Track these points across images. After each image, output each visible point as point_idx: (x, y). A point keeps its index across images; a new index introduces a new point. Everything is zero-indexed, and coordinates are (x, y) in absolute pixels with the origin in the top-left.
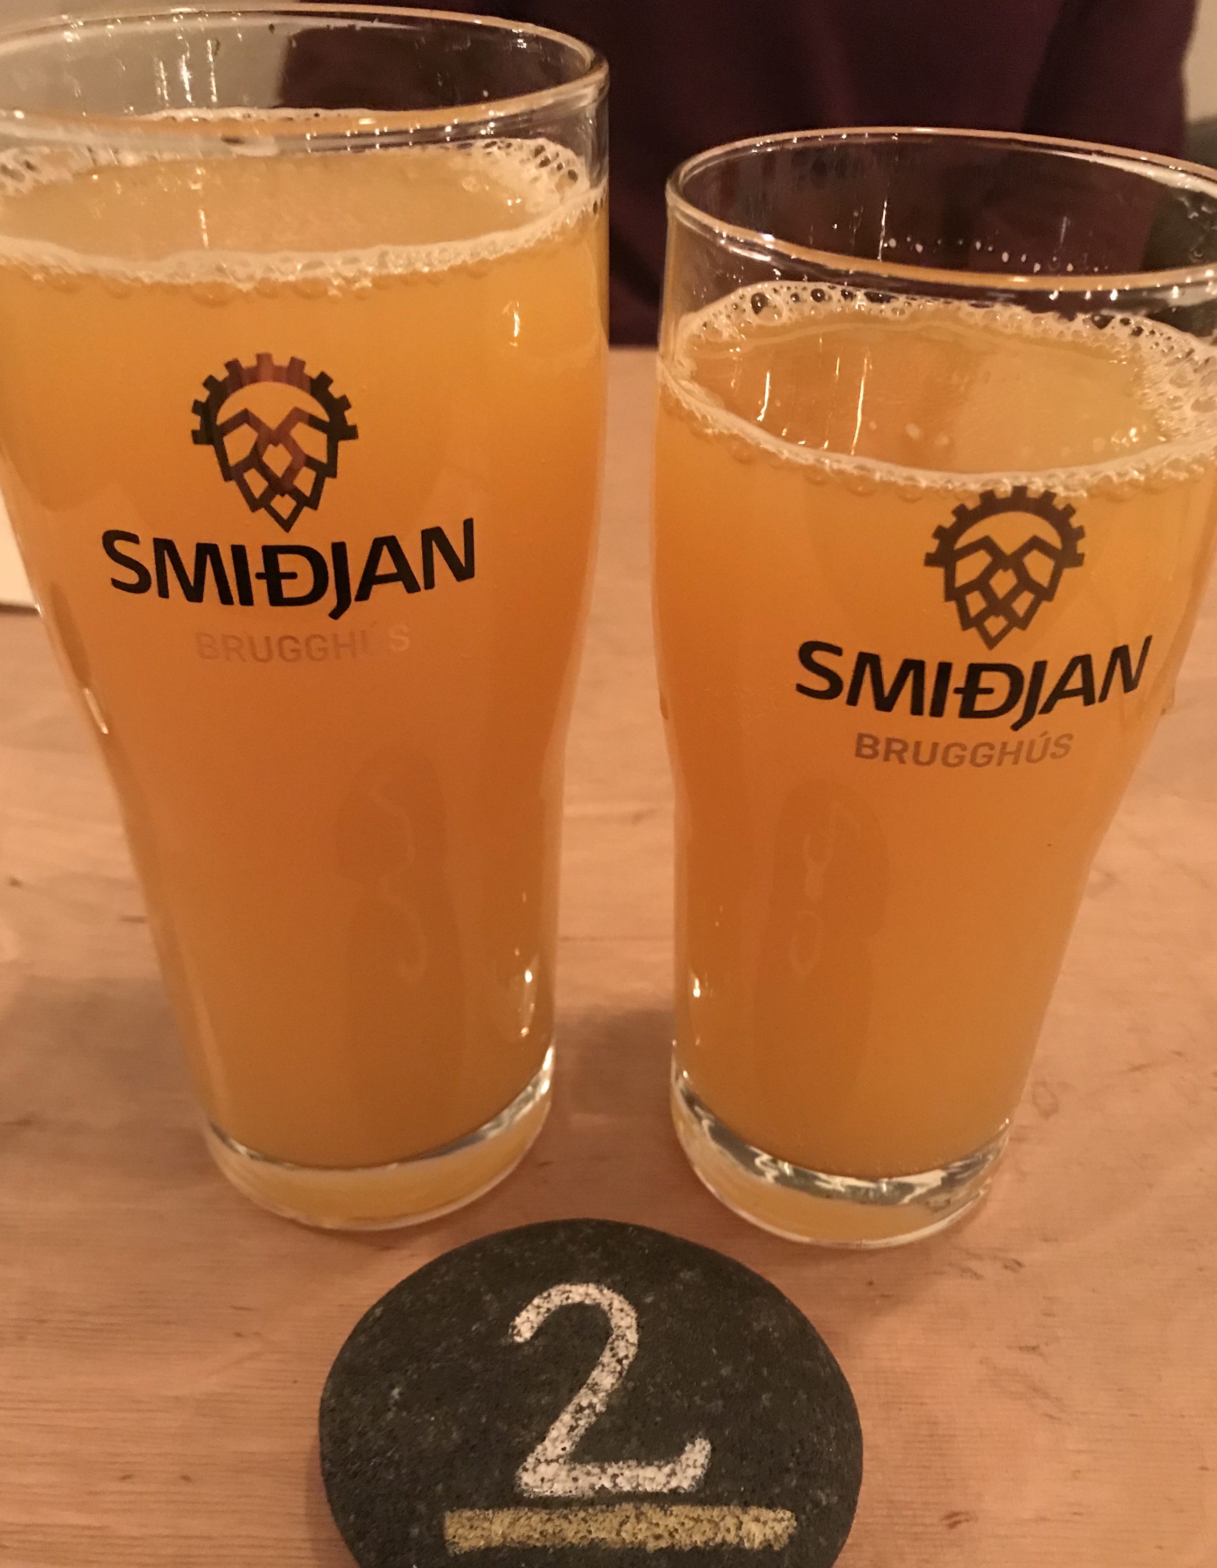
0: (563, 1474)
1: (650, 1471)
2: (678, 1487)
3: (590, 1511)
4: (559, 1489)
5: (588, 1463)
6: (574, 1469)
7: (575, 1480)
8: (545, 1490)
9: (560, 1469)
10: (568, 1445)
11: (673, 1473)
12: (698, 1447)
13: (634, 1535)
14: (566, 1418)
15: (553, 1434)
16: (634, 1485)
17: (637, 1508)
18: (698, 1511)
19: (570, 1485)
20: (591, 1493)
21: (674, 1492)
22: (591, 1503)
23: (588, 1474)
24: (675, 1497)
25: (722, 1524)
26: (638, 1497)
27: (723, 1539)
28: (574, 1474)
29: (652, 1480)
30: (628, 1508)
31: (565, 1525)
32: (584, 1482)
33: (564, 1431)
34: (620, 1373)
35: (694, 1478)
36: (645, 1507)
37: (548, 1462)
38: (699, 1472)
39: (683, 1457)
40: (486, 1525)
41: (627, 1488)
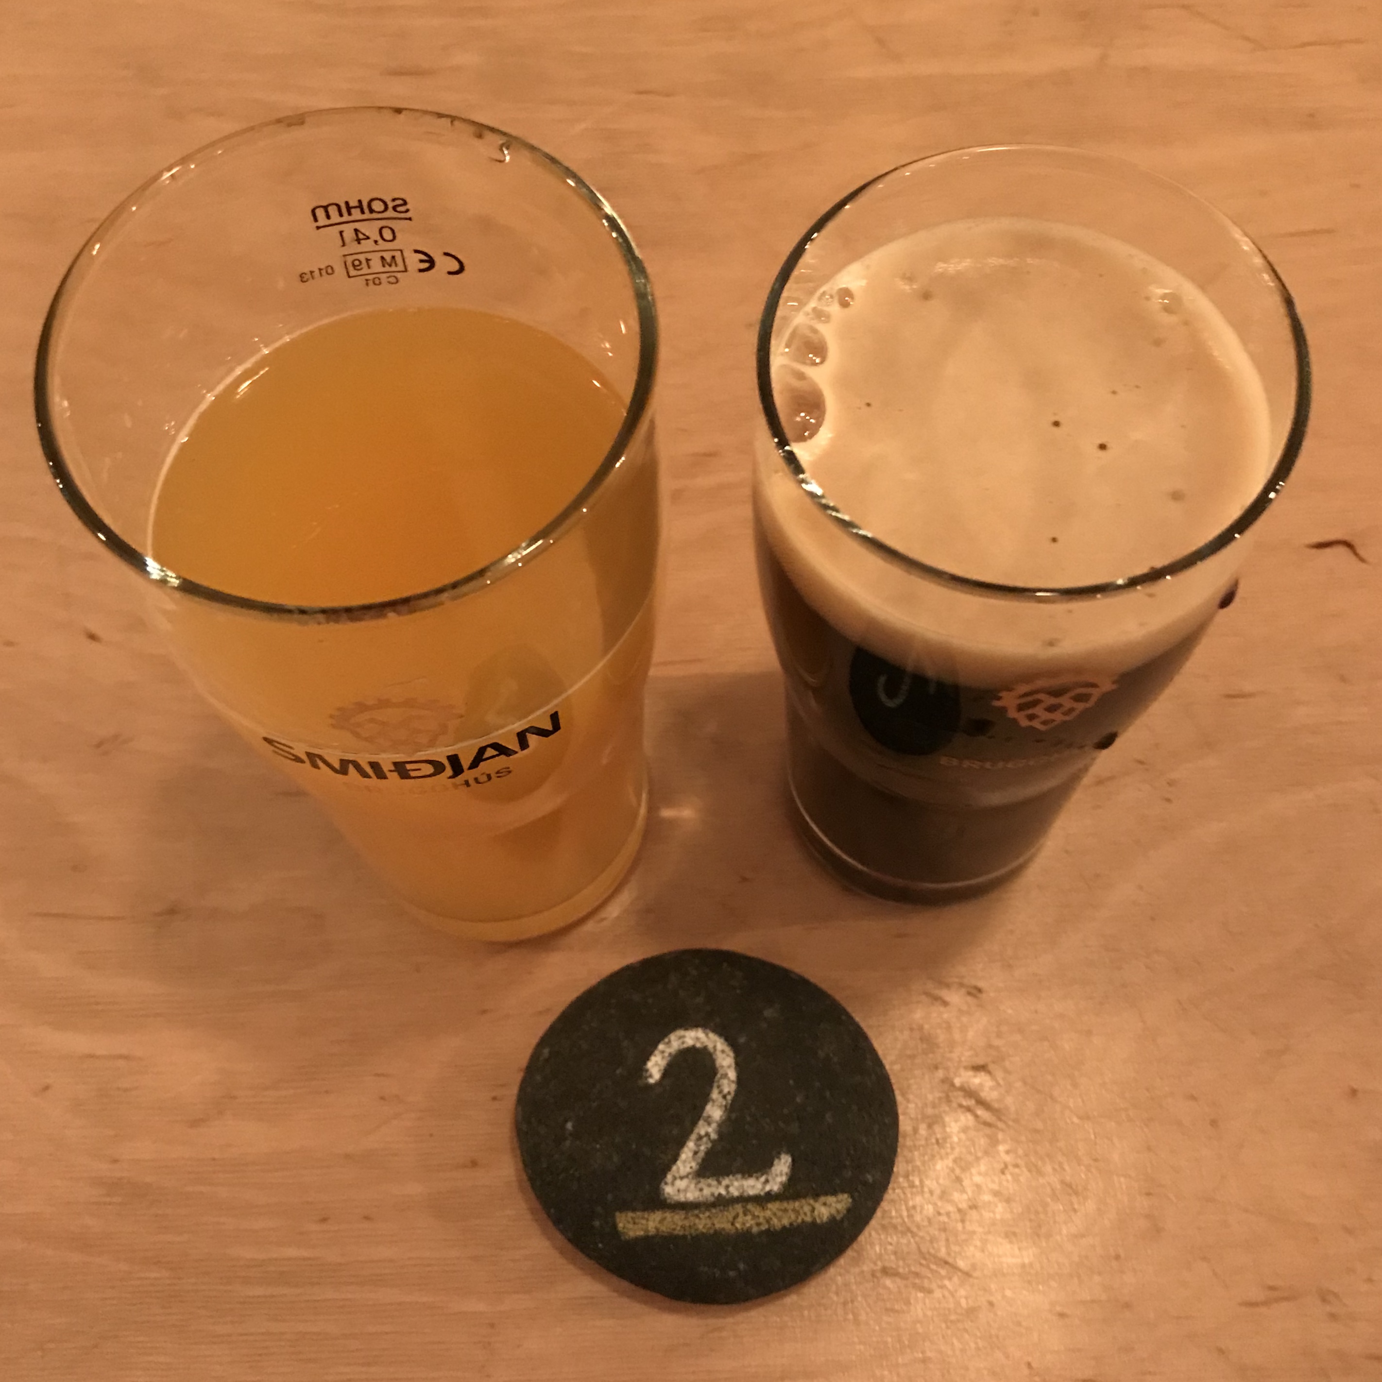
0: (692, 1186)
1: (751, 1182)
2: (771, 1190)
3: (714, 1211)
4: (692, 1195)
5: (708, 1178)
6: (700, 1182)
7: (701, 1190)
8: (682, 1198)
9: (690, 1182)
10: (694, 1164)
11: (767, 1181)
12: (783, 1161)
13: (744, 1224)
14: (691, 1145)
15: (683, 1156)
16: (741, 1191)
17: (743, 1207)
18: (785, 1205)
19: (697, 1194)
20: (712, 1199)
21: (768, 1194)
22: (713, 1205)
23: (709, 1185)
24: (769, 1197)
25: (801, 1211)
26: (743, 1200)
27: (803, 1219)
28: (701, 1185)
29: (753, 1187)
30: (739, 1208)
31: (697, 1221)
32: (707, 1192)
33: (690, 1154)
34: (726, 1106)
35: (781, 1183)
36: (750, 1206)
37: (682, 1178)
38: (784, 1179)
39: (773, 1169)
40: (644, 1222)
41: (736, 1193)
